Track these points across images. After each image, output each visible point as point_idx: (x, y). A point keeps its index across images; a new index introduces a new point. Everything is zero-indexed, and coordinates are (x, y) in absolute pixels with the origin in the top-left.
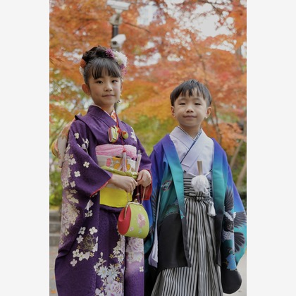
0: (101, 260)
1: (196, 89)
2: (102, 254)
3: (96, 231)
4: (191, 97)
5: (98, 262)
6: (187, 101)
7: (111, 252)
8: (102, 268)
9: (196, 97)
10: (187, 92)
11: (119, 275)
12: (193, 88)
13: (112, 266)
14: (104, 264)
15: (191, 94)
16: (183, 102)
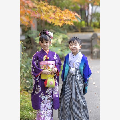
0: (42, 94)
1: (75, 40)
2: (42, 92)
3: (40, 86)
4: (74, 43)
5: (41, 94)
6: (73, 44)
7: (45, 92)
8: (42, 96)
9: (75, 43)
10: (73, 42)
11: (49, 98)
12: (74, 40)
13: (46, 96)
14: (43, 95)
15: (74, 42)
16: (71, 45)
